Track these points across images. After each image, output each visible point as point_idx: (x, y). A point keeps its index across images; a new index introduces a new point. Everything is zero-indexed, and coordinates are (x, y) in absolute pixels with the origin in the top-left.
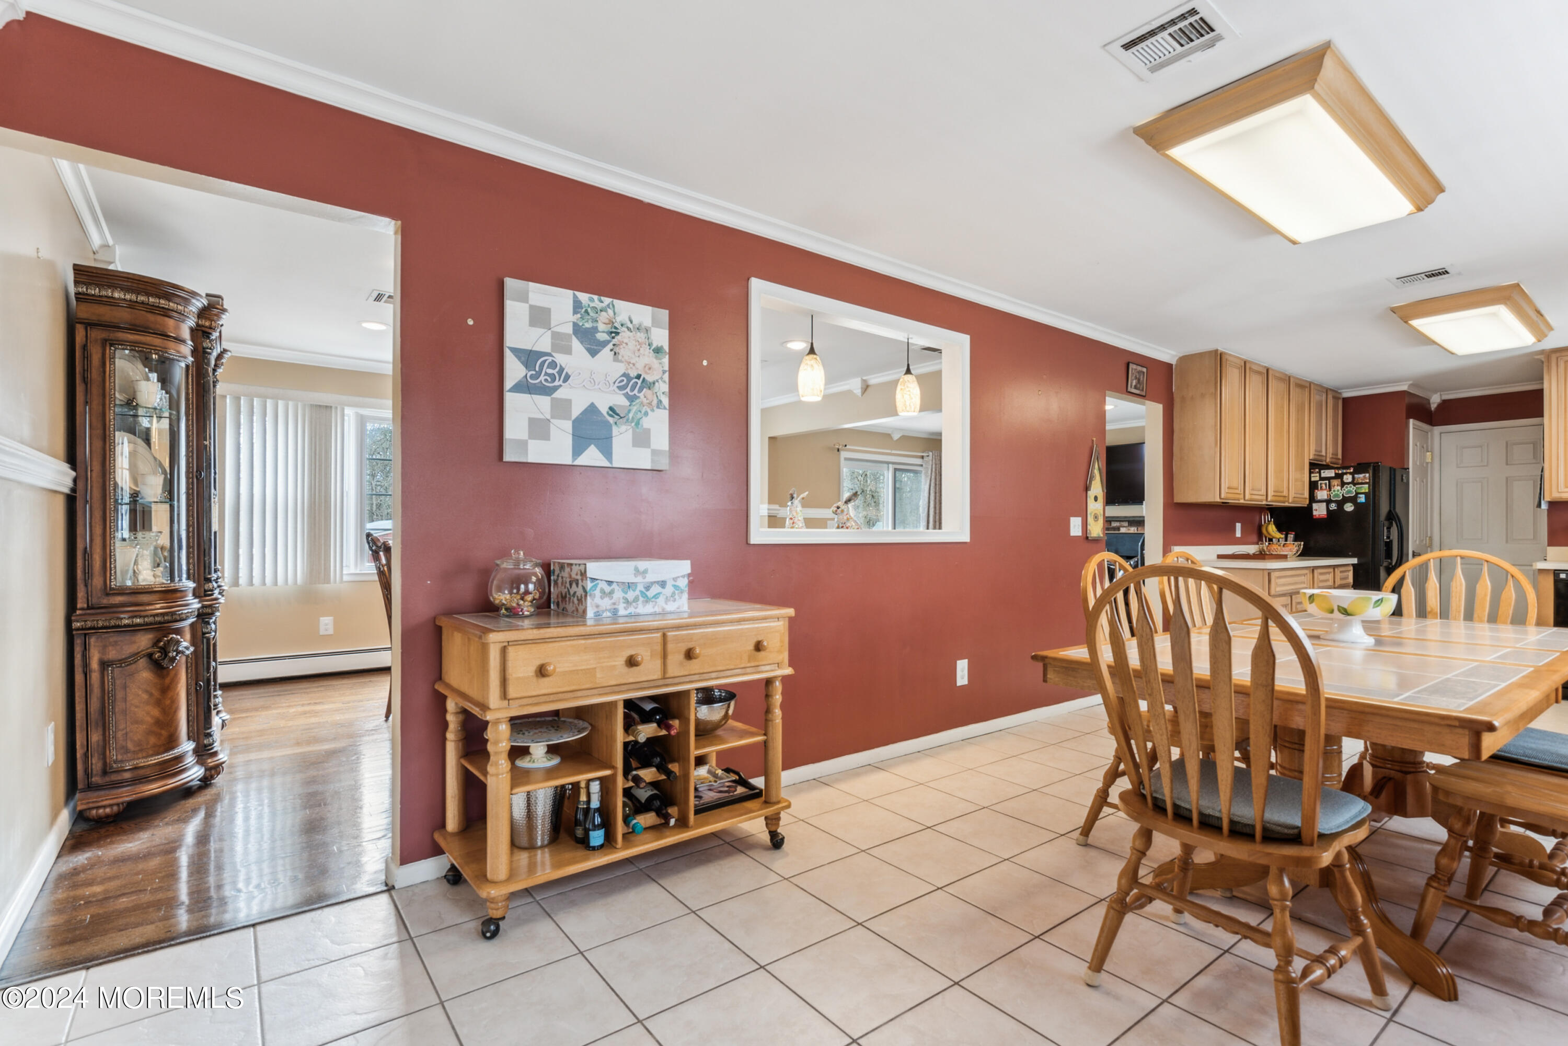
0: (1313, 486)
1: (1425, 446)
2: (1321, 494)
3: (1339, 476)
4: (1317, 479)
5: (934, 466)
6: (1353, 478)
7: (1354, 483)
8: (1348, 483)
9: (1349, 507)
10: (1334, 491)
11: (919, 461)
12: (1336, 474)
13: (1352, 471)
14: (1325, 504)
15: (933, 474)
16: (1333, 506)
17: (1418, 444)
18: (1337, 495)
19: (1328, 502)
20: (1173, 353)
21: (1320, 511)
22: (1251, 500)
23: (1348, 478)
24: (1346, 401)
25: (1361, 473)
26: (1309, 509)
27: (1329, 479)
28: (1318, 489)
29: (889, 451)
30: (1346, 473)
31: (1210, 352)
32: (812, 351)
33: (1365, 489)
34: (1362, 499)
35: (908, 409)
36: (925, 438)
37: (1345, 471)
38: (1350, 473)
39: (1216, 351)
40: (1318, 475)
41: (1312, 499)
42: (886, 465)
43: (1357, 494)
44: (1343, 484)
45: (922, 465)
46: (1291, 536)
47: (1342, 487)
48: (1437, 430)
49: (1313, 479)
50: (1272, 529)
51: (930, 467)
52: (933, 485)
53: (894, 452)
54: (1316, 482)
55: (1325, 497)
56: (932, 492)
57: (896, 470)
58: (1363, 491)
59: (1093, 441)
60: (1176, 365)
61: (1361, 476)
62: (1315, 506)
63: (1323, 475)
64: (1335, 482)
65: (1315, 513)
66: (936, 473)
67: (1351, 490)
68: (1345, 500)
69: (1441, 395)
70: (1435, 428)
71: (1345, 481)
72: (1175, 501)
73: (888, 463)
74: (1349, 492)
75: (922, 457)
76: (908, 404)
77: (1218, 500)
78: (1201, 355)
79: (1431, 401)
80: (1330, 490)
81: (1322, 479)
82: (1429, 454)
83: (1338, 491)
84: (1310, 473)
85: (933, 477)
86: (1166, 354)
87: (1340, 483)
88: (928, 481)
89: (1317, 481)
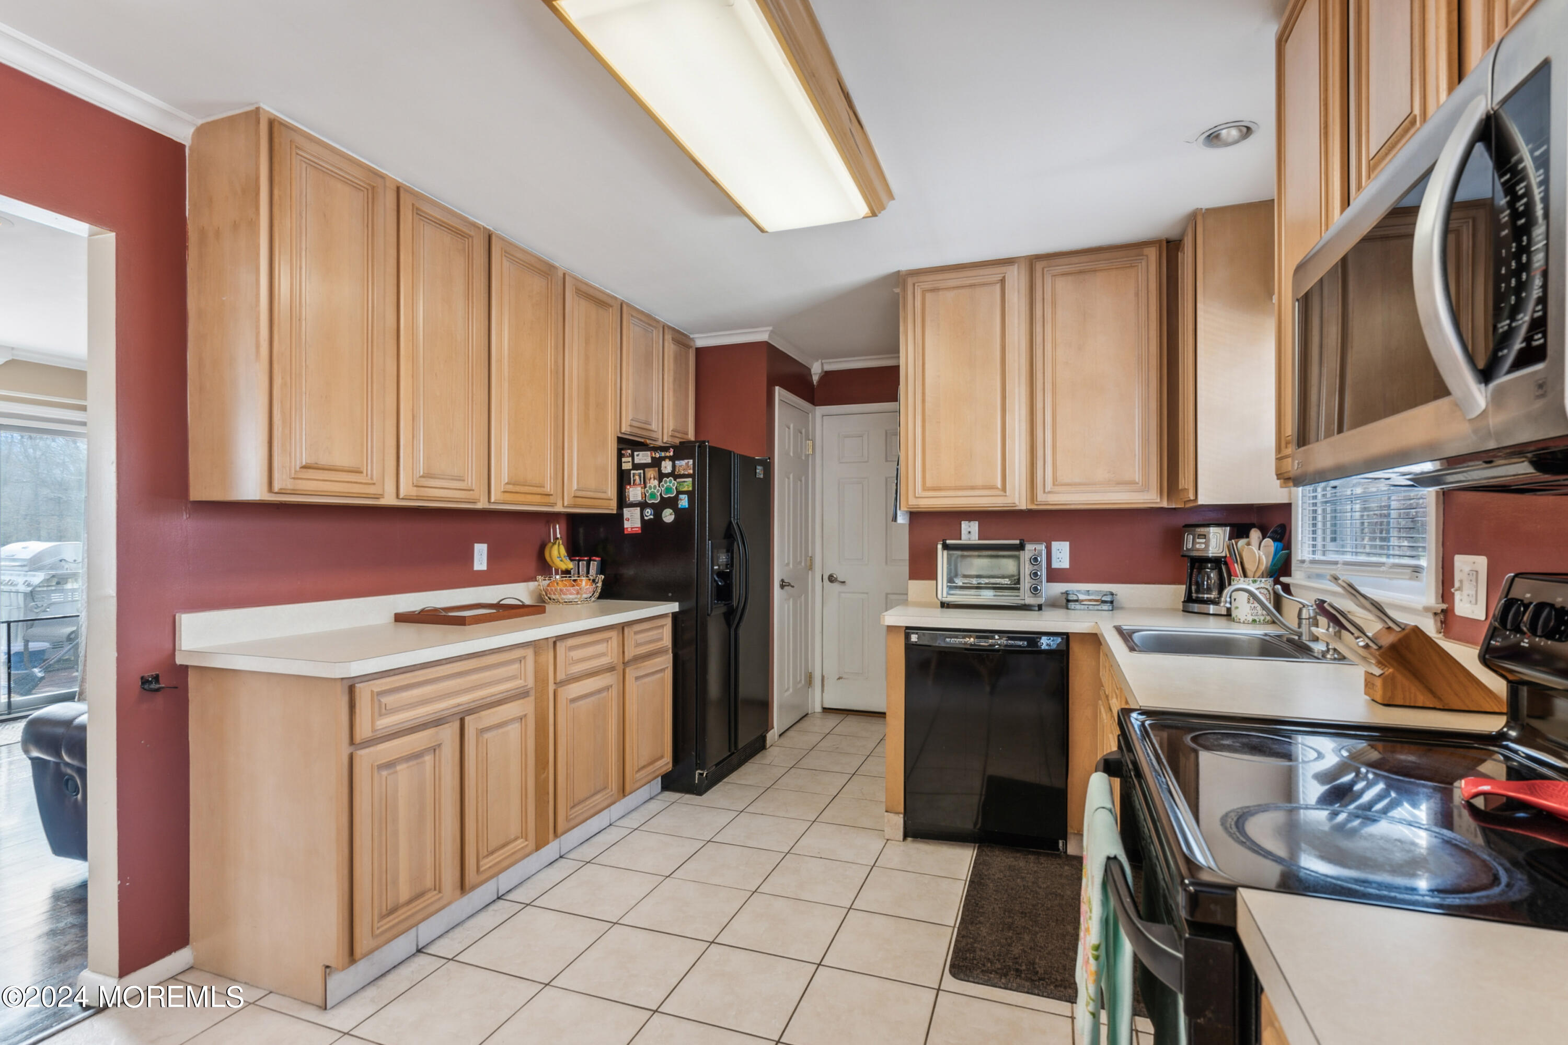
0: (623, 479)
1: (803, 431)
2: (634, 493)
3: (656, 463)
4: (629, 466)
6: (674, 466)
7: (674, 475)
8: (668, 475)
9: (668, 515)
10: (650, 488)
12: (652, 458)
13: (671, 454)
14: (638, 509)
16: (649, 514)
17: (792, 426)
18: (653, 495)
19: (643, 505)
21: (632, 521)
23: (667, 467)
24: (700, 352)
25: (683, 459)
26: (616, 518)
27: (643, 466)
28: (630, 484)
30: (664, 458)
33: (688, 485)
34: (684, 502)
37: (663, 454)
38: (670, 458)
40: (630, 459)
41: (622, 501)
43: (679, 493)
44: (661, 476)
47: (660, 481)
48: (820, 410)
49: (623, 466)
54: (627, 472)
55: (639, 498)
58: (685, 489)
60: (191, 145)
61: (683, 462)
62: (627, 512)
63: (636, 460)
64: (651, 473)
65: (626, 525)
67: (670, 487)
68: (663, 503)
69: (822, 364)
70: (817, 407)
71: (664, 471)
72: (193, 498)
74: (668, 490)
79: (813, 371)
80: (645, 487)
81: (634, 466)
82: (810, 443)
83: (656, 489)
84: (620, 456)
87: (657, 475)
89: (630, 470)
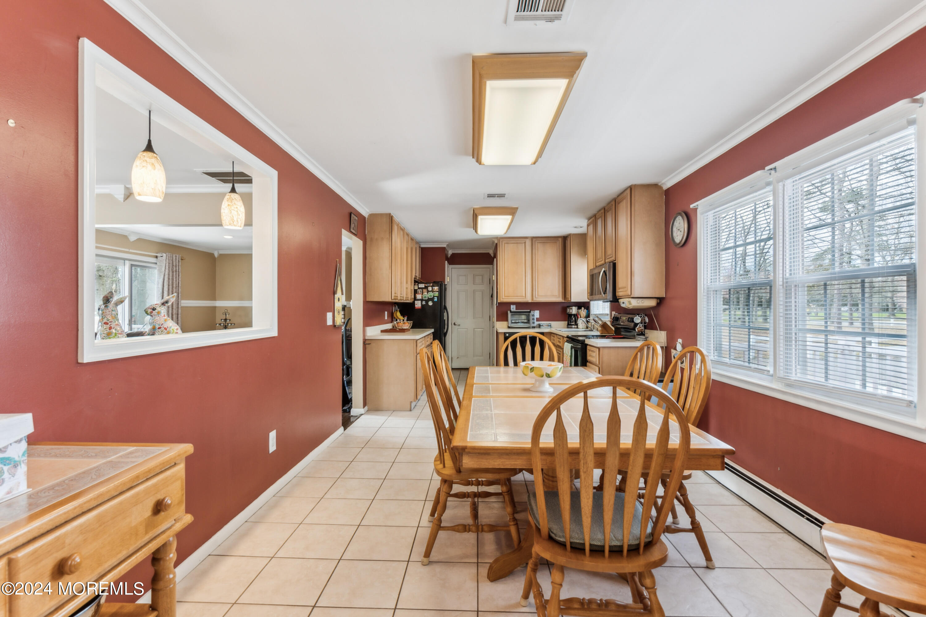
0: (416, 292)
2: (419, 296)
3: (426, 288)
4: (417, 288)
5: (167, 264)
6: (432, 289)
7: (432, 291)
8: (430, 291)
9: (430, 303)
10: (424, 295)
11: (153, 260)
12: (425, 286)
14: (420, 301)
15: (167, 271)
16: (424, 303)
17: (448, 274)
18: (425, 297)
19: (422, 300)
20: (368, 211)
21: (418, 305)
22: (401, 300)
23: (430, 289)
24: (422, 249)
26: (413, 304)
27: (422, 289)
28: (417, 294)
29: (127, 250)
30: (429, 286)
31: (386, 214)
32: (149, 148)
33: (437, 294)
34: (436, 299)
35: (235, 223)
36: (158, 242)
38: (431, 286)
39: (390, 214)
40: (417, 286)
41: (415, 299)
42: (123, 261)
43: (434, 296)
44: (428, 291)
45: (156, 263)
46: (406, 318)
47: (428, 293)
48: (451, 266)
49: (415, 288)
50: (399, 314)
51: (164, 265)
52: (166, 279)
53: (131, 251)
54: (417, 290)
55: (421, 298)
56: (165, 284)
57: (132, 265)
59: (337, 261)
60: (367, 218)
61: (435, 288)
62: (416, 302)
63: (419, 287)
64: (425, 291)
65: (416, 306)
66: (169, 270)
67: (431, 295)
68: (429, 299)
69: (452, 251)
71: (429, 290)
72: (367, 300)
73: (124, 259)
75: (157, 257)
76: (235, 219)
77: (390, 300)
78: (381, 215)
79: (450, 253)
81: (419, 288)
82: (448, 278)
83: (427, 295)
84: (414, 285)
85: (167, 273)
86: (364, 211)
88: (162, 276)
